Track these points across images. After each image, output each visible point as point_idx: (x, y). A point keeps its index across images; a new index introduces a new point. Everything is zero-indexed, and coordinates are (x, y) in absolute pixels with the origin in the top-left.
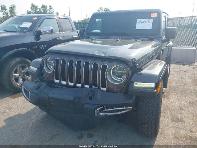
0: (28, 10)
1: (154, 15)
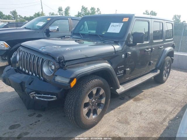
0: (79, 12)
1: (126, 20)
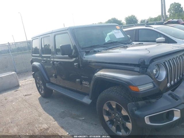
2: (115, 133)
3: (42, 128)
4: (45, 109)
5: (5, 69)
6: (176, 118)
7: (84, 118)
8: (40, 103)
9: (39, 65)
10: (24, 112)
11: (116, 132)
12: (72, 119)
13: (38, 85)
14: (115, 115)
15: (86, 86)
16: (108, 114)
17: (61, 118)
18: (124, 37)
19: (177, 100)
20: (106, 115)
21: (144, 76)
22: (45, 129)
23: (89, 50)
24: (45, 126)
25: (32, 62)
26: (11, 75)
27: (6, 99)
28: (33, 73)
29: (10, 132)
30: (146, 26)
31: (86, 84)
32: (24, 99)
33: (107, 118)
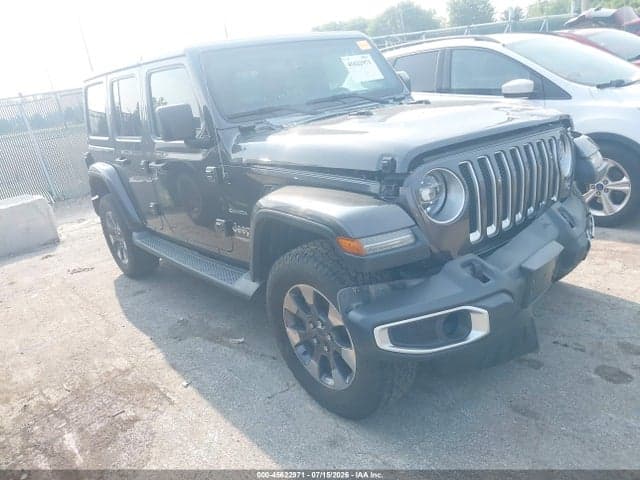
2: (318, 380)
3: (111, 369)
4: (128, 313)
5: (12, 183)
6: (475, 334)
7: (241, 340)
8: (117, 295)
9: (108, 172)
10: (65, 321)
11: (320, 377)
12: (207, 342)
13: (111, 236)
14: (315, 327)
15: (244, 239)
16: (299, 324)
17: (173, 341)
18: (382, 77)
19: (485, 280)
20: (293, 327)
21: (386, 207)
22: (120, 371)
23: (252, 124)
24: (121, 363)
25: (90, 160)
26: (28, 204)
27: (12, 283)
28: (94, 198)
29: (14, 380)
30: (477, 39)
31: (241, 235)
32: (68, 281)
33: (294, 337)
